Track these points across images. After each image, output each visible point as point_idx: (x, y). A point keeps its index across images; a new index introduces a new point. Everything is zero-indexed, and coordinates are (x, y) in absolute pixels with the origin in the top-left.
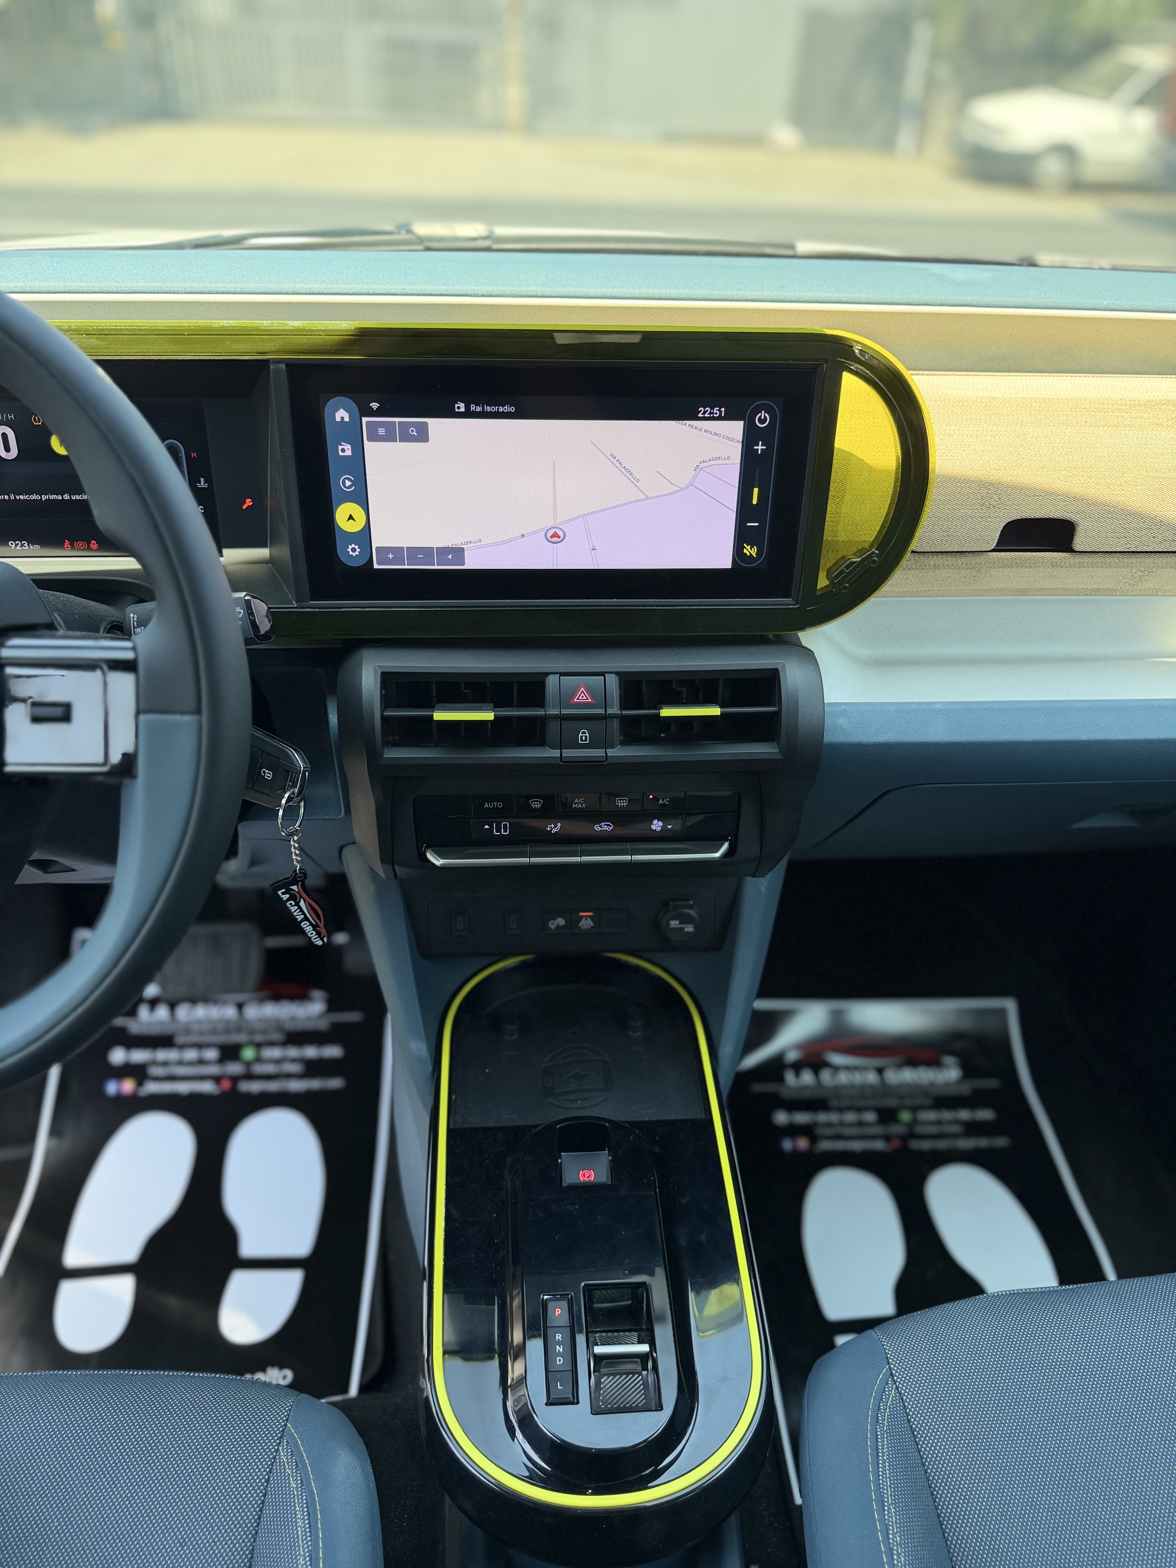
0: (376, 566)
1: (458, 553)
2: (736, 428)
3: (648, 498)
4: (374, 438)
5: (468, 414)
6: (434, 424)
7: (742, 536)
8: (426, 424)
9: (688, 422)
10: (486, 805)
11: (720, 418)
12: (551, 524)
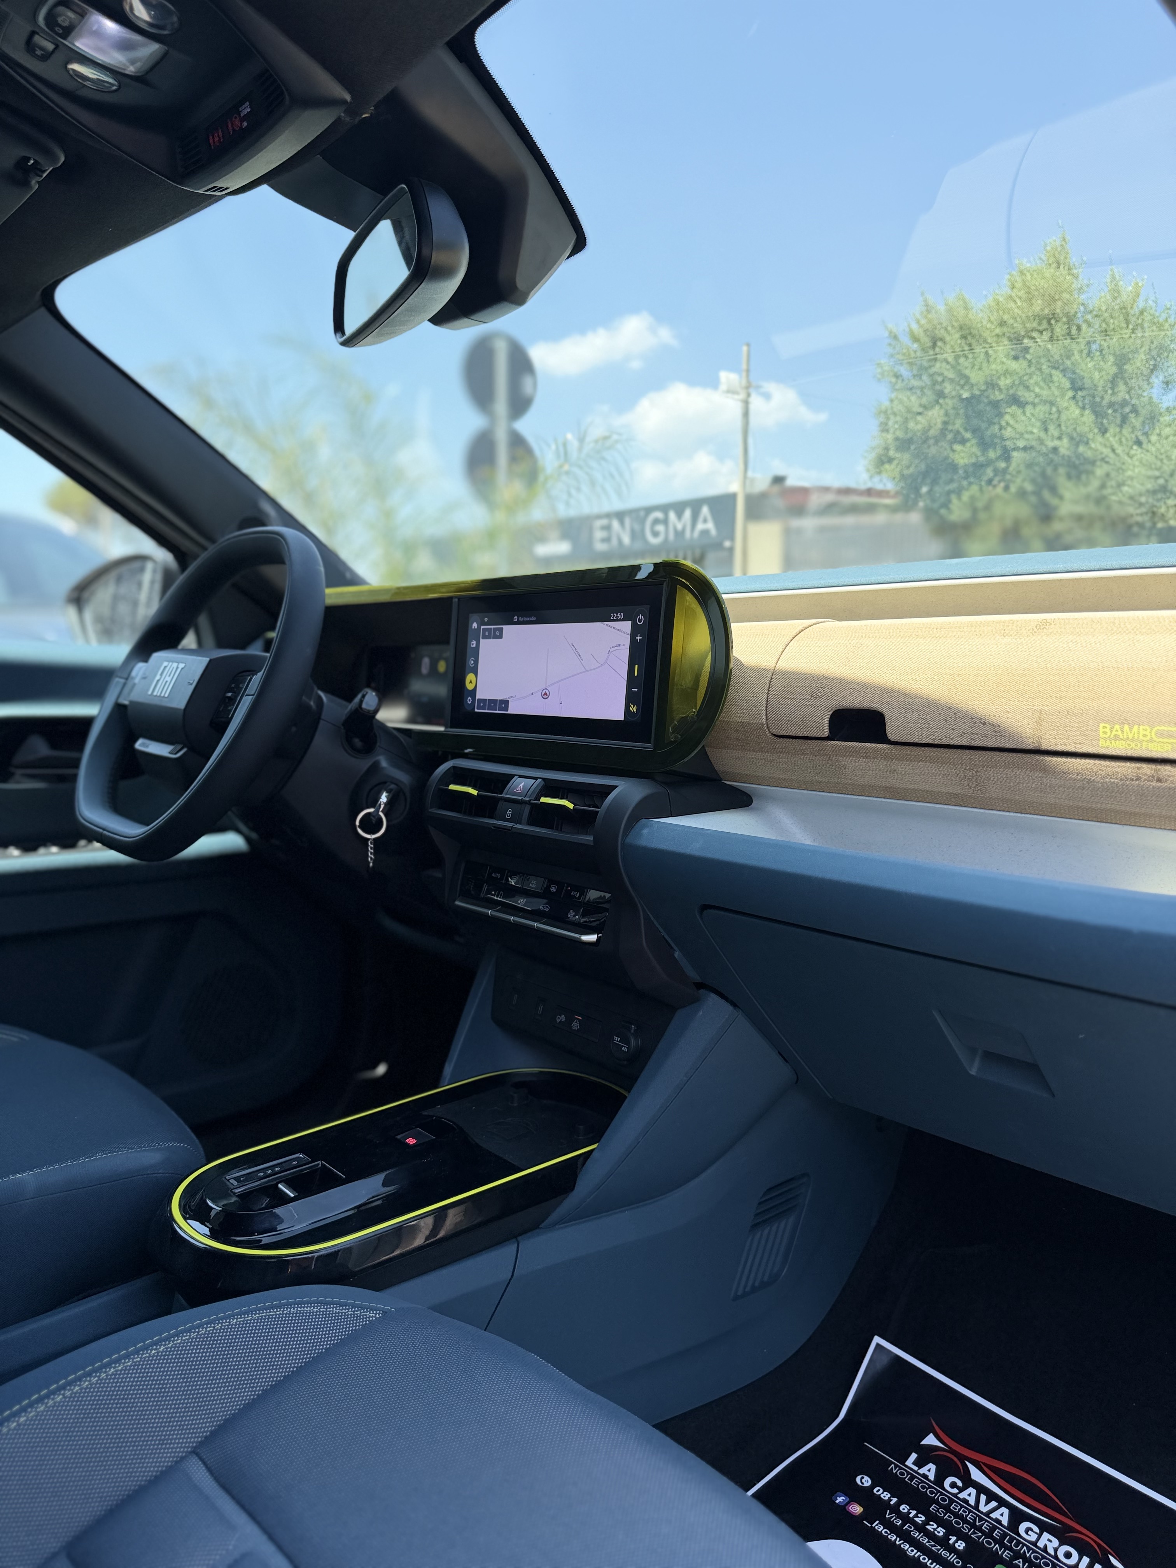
0: (476, 710)
1: (505, 703)
2: (627, 626)
3: (586, 671)
4: (485, 637)
5: (519, 623)
6: (507, 629)
7: (630, 698)
8: (502, 628)
9: (606, 623)
10: (493, 875)
11: (620, 620)
12: (544, 687)
